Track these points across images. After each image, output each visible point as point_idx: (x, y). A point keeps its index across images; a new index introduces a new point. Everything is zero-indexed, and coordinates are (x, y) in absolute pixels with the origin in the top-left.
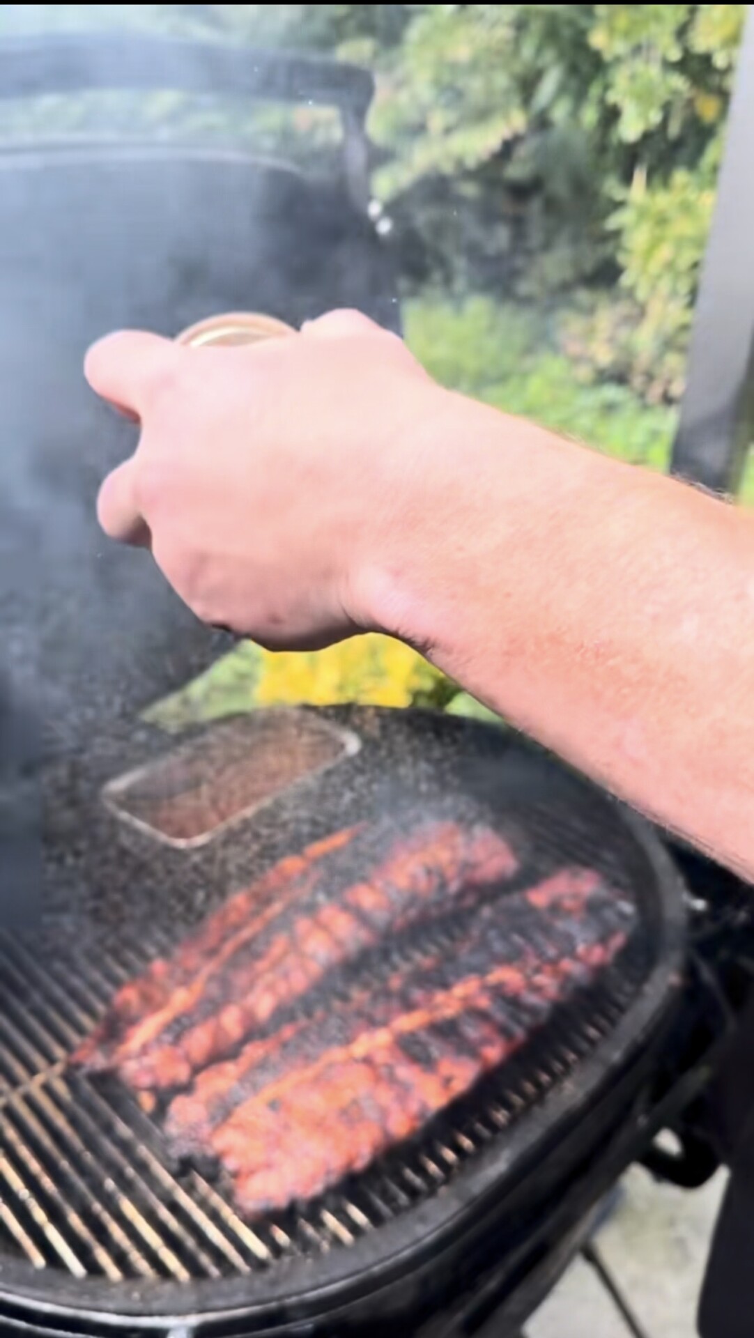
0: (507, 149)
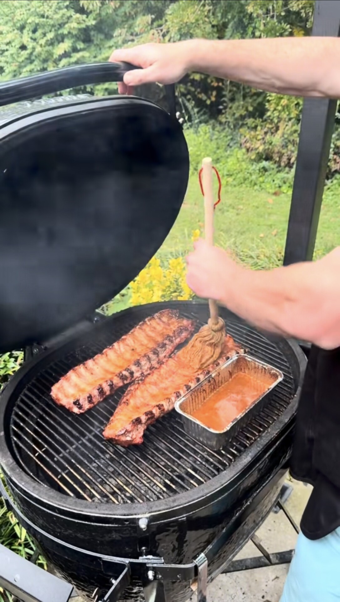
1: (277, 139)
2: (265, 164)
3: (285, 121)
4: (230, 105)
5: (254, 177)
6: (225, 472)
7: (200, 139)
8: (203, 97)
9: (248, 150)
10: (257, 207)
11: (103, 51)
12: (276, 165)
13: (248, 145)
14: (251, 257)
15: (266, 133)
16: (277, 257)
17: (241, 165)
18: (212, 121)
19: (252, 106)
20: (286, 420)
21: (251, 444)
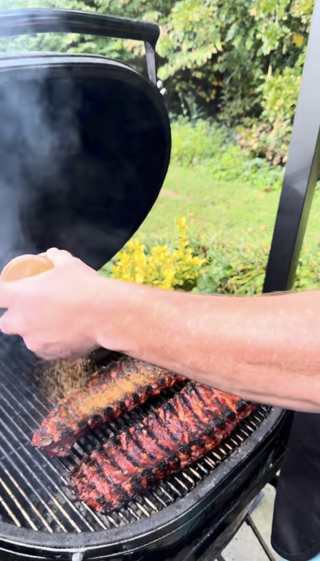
0: (214, 58)
1: (272, 138)
2: (258, 161)
3: (280, 121)
4: (228, 104)
5: (246, 173)
6: (183, 500)
7: (197, 134)
8: (203, 94)
9: (242, 147)
10: (248, 203)
11: (110, 43)
12: (269, 163)
13: (243, 142)
14: (238, 250)
15: (261, 132)
16: (264, 252)
17: (235, 161)
18: (210, 118)
19: (249, 105)
20: (260, 439)
21: (217, 466)
